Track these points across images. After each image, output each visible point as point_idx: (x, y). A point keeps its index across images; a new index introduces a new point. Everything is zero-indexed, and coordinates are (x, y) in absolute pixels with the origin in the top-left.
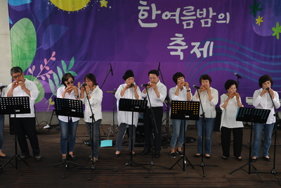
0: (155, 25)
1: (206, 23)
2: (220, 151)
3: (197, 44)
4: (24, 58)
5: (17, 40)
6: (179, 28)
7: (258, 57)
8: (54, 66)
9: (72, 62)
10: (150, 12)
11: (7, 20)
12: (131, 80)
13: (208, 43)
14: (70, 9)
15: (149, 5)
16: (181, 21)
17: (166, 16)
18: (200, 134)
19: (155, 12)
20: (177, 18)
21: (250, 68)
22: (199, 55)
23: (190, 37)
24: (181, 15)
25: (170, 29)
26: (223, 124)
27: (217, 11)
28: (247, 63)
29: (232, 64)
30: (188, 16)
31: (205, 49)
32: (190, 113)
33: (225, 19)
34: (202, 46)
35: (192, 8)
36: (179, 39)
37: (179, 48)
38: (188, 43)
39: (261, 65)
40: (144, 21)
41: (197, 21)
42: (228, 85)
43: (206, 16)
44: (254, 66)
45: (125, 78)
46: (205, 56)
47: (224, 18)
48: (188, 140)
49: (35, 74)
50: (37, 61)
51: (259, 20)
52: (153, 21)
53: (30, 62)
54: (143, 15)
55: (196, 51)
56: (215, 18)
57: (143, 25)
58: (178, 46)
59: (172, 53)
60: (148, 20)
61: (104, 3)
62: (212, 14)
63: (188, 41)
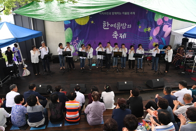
0: (108, 28)
1: (124, 28)
2: (128, 67)
3: (121, 34)
4: (69, 40)
5: (67, 34)
6: (115, 29)
7: (140, 38)
8: (78, 42)
9: (83, 40)
10: (107, 24)
11: (64, 28)
12: (101, 45)
14: (82, 24)
15: (106, 22)
17: (112, 25)
18: (122, 62)
19: (108, 25)
20: (115, 26)
21: (137, 41)
22: (122, 38)
23: (119, 32)
24: (116, 25)
25: (113, 29)
26: (129, 59)
29: (132, 40)
30: (118, 26)
31: (124, 36)
32: (119, 55)
34: (123, 35)
35: (120, 23)
36: (116, 33)
38: (119, 34)
39: (140, 41)
41: (121, 27)
42: (131, 47)
43: (124, 26)
45: (99, 45)
46: (124, 38)
47: (129, 26)
48: (118, 64)
49: (72, 44)
50: (73, 40)
51: (140, 27)
53: (71, 41)
54: (104, 25)
55: (121, 36)
56: (127, 26)
57: (104, 29)
58: (115, 35)
59: (114, 37)
60: (106, 27)
61: (92, 22)
62: (126, 25)
63: (118, 33)
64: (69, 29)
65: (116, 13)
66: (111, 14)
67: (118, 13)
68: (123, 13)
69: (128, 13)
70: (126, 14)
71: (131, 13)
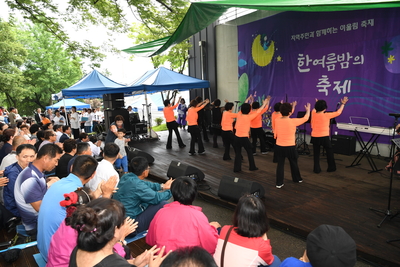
0: (308, 70)
1: (345, 65)
3: (338, 83)
5: (241, 86)
6: (324, 71)
10: (305, 61)
11: (238, 75)
13: (346, 81)
14: (263, 65)
15: (304, 56)
16: (326, 65)
17: (316, 62)
19: (308, 61)
20: (323, 63)
21: (384, 103)
22: (339, 92)
23: (333, 77)
24: (326, 61)
25: (318, 71)
27: (354, 55)
28: (381, 98)
29: (367, 99)
30: (331, 61)
31: (344, 87)
33: (360, 60)
34: (341, 84)
35: (334, 55)
36: (325, 79)
37: (325, 86)
38: (331, 83)
39: (394, 101)
40: (301, 68)
41: (338, 65)
43: (345, 60)
44: (387, 101)
46: (344, 92)
51: (391, 59)
52: (307, 68)
54: (301, 63)
55: (337, 88)
56: (352, 61)
57: (301, 71)
58: (323, 85)
59: (320, 91)
60: (304, 67)
61: (279, 59)
62: (349, 57)
63: (331, 80)
64: (245, 75)
65: (324, 32)
66: (315, 34)
67: (329, 30)
68: (343, 27)
69: (355, 26)
70: (349, 28)
71: (364, 24)
